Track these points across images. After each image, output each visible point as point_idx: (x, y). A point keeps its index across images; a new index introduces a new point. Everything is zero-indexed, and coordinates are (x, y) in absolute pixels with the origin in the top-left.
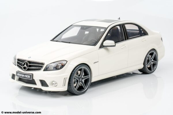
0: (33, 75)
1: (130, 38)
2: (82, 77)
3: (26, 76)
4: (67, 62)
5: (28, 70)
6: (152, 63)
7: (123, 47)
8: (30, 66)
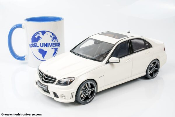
0: (47, 87)
1: (134, 52)
2: (89, 90)
3: (43, 87)
4: (75, 78)
5: (45, 82)
6: (154, 70)
7: (128, 60)
8: (46, 79)
